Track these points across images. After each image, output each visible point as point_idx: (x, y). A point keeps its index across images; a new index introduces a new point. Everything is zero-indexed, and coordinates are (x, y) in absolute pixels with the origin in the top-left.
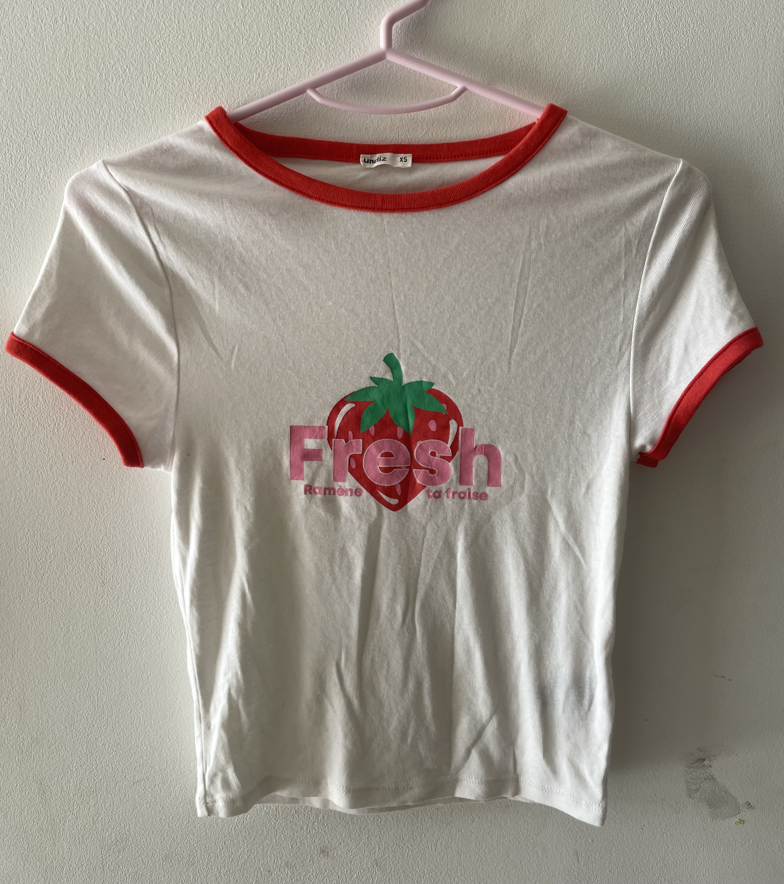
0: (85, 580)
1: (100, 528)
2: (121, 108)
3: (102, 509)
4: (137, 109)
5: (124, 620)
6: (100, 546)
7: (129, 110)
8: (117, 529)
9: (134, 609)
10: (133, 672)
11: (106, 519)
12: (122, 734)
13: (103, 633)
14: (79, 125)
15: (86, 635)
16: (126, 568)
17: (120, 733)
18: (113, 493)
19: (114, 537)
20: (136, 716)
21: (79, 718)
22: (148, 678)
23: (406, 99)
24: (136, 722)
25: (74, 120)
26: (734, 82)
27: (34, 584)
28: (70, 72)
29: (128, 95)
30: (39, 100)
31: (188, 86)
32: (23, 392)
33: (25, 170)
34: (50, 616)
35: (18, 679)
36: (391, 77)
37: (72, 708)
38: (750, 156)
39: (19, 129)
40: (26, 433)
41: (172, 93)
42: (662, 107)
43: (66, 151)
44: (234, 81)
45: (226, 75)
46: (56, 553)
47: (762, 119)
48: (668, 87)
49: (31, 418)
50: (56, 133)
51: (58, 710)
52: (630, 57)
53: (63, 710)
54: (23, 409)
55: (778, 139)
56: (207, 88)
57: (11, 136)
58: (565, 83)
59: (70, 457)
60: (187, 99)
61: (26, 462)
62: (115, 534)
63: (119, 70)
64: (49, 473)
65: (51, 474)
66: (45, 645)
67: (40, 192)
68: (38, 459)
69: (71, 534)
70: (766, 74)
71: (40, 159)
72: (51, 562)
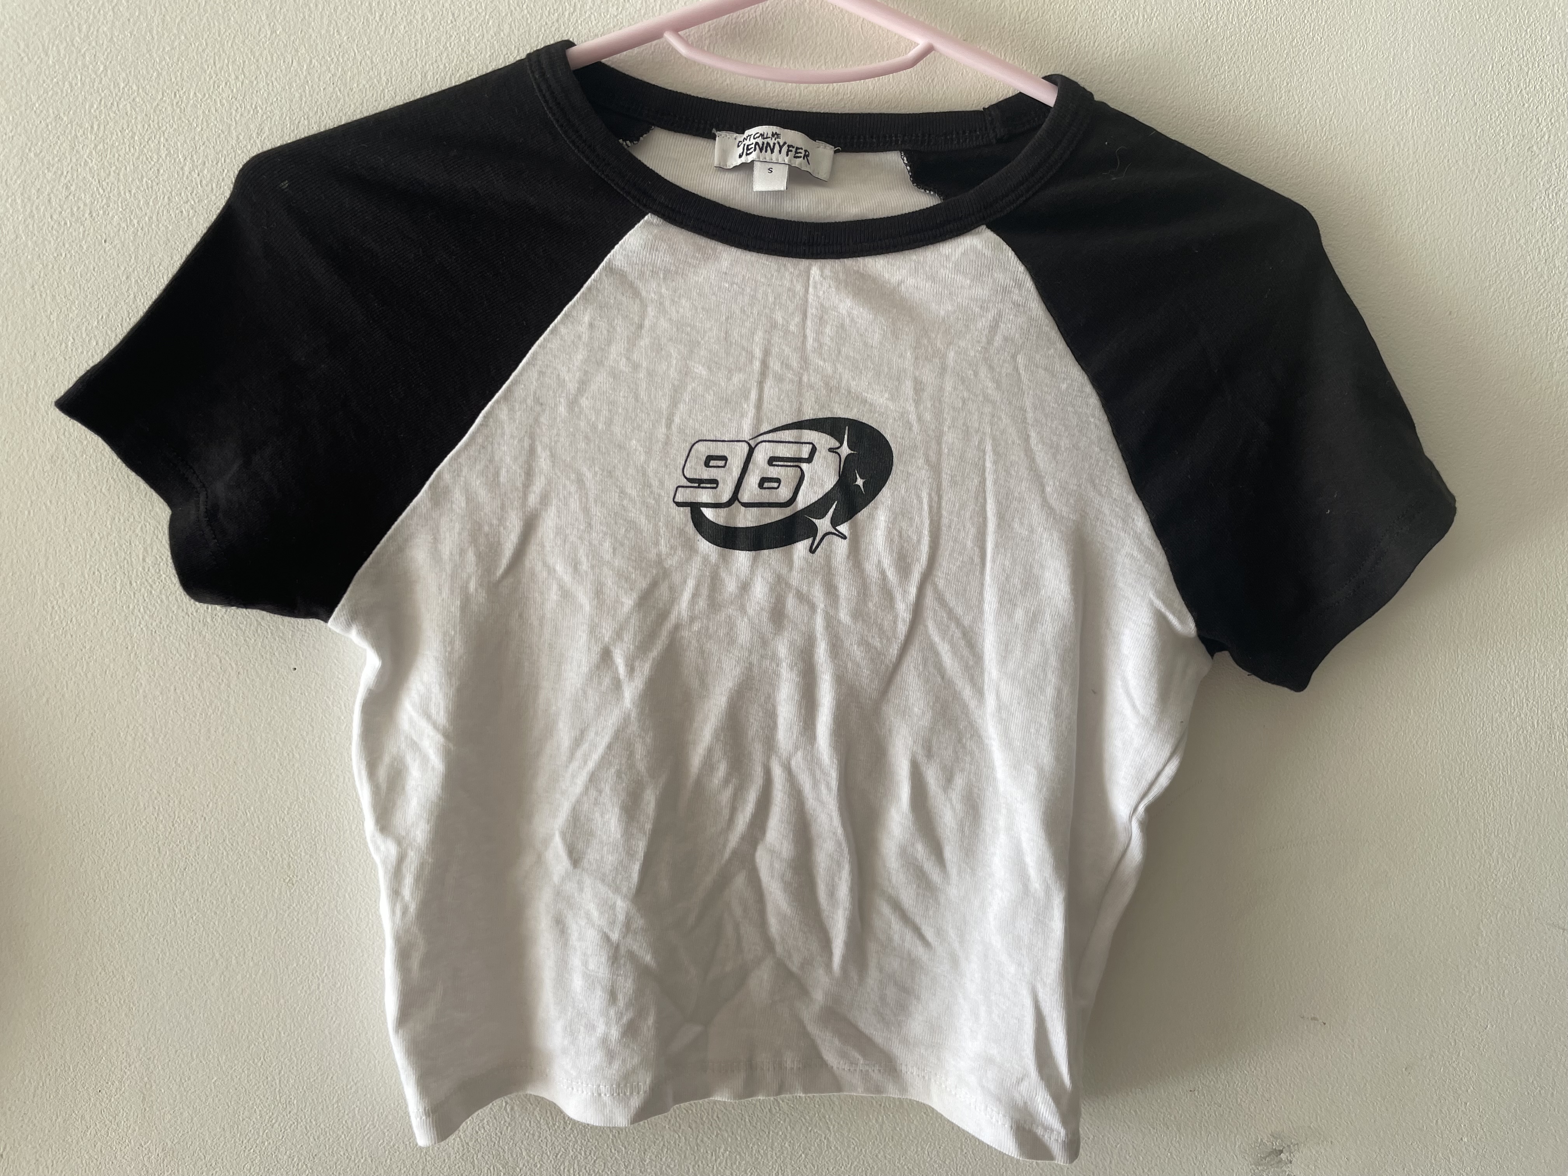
0: (259, 876)
1: (287, 789)
2: (330, 56)
3: (291, 755)
4: (359, 58)
6: (286, 819)
7: (345, 59)
8: (316, 789)
9: (346, 927)
10: (342, 1033)
11: (297, 772)
12: (322, 1138)
13: (289, 967)
14: (255, 82)
15: (261, 971)
16: (332, 857)
17: (318, 1138)
18: (310, 728)
19: (311, 804)
20: (347, 1107)
21: (246, 1113)
22: (369, 1043)
23: (825, 59)
24: (347, 1117)
25: (247, 74)
26: (1358, 54)
27: (168, 886)
29: (343, 33)
30: (186, 37)
31: (449, 22)
32: (150, 550)
33: (158, 160)
34: (196, 940)
35: (140, 1050)
36: (801, 21)
37: (235, 1096)
38: (1380, 178)
39: (148, 87)
40: (154, 624)
41: (421, 33)
42: (1244, 90)
43: (232, 128)
44: (531, 15)
45: (518, 5)
46: (207, 832)
47: (1400, 118)
48: (1255, 58)
49: (164, 597)
50: (214, 97)
51: (210, 1100)
52: (1196, 6)
53: (219, 1100)
54: (150, 581)
55: (1424, 150)
56: (484, 27)
57: (134, 100)
58: (1090, 42)
59: (234, 666)
60: (448, 45)
61: (155, 673)
62: (313, 799)
64: (196, 692)
65: (199, 694)
66: (187, 991)
67: (184, 198)
68: (177, 668)
69: (234, 798)
70: (1409, 45)
71: (185, 142)
72: (198, 848)
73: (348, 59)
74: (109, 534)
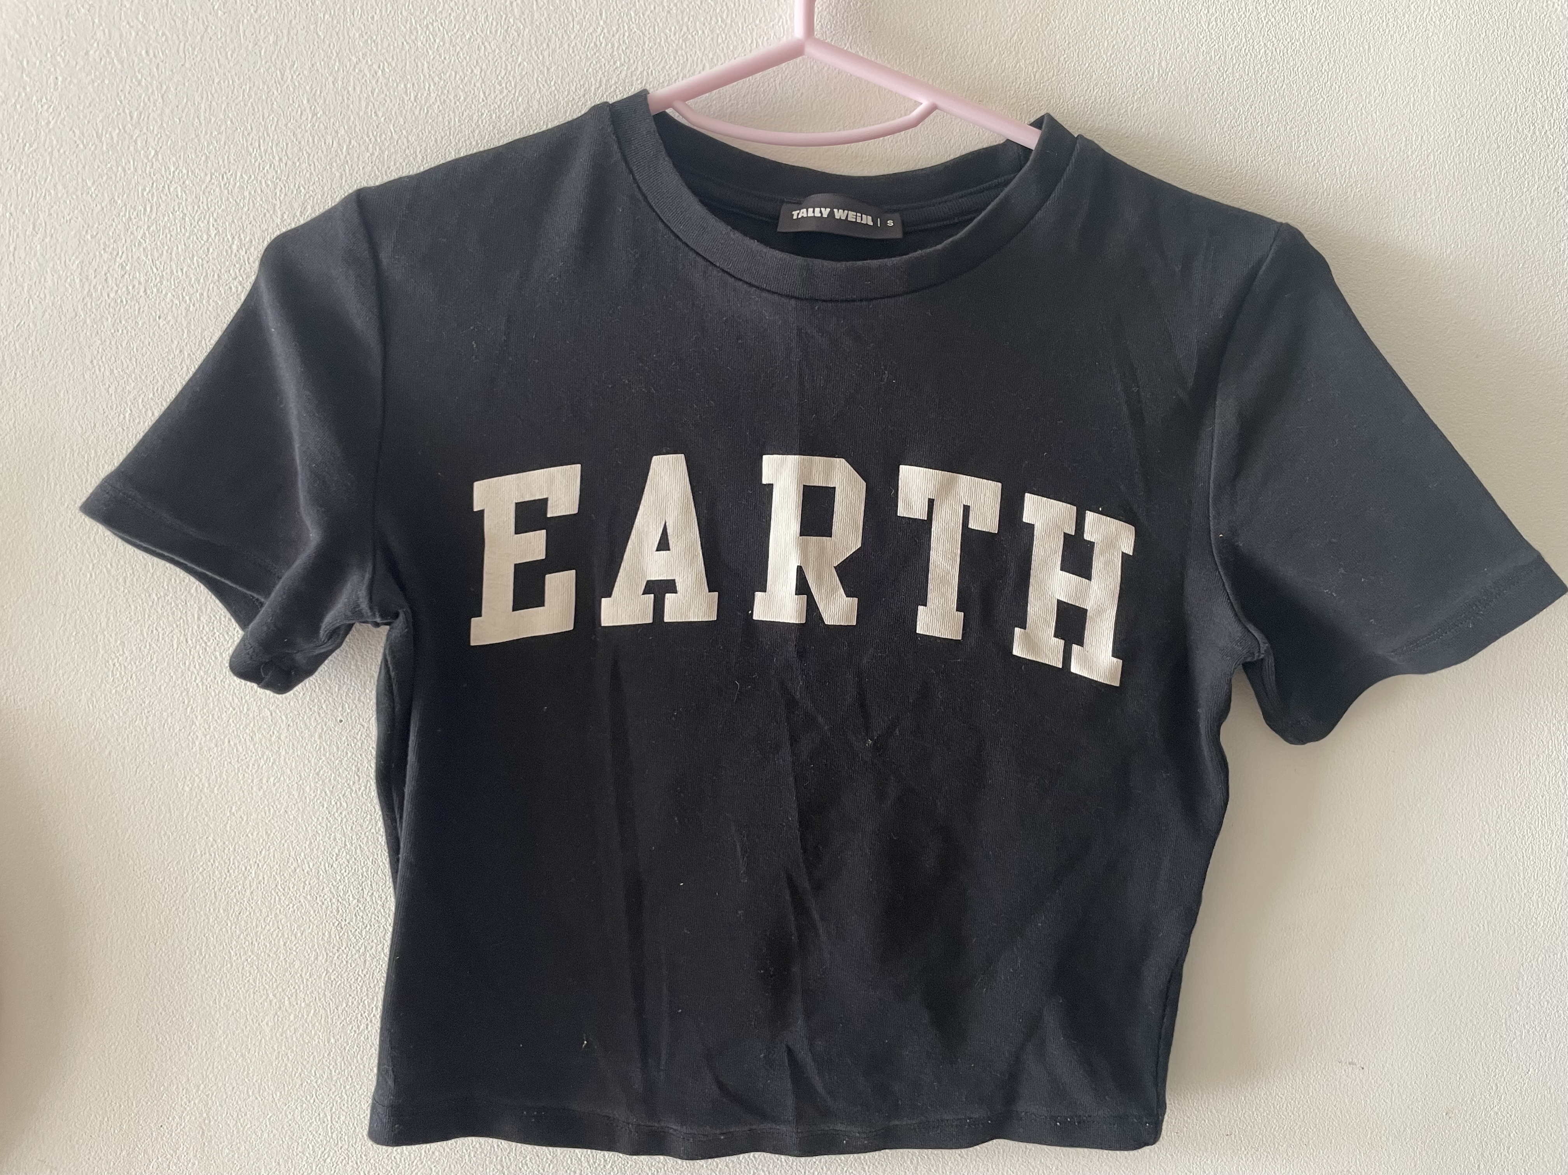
1: (335, 835)
2: (368, 137)
3: (338, 803)
4: (396, 137)
5: (374, 987)
6: (334, 865)
7: (383, 139)
8: (363, 836)
11: (345, 820)
13: (339, 1008)
14: (298, 164)
16: (379, 902)
18: (357, 778)
19: (358, 851)
21: (300, 1149)
23: (844, 123)
25: (290, 156)
26: (1377, 101)
27: (224, 929)
28: (282, 75)
29: (380, 115)
30: (231, 121)
31: (481, 100)
32: (204, 609)
33: (208, 240)
34: (251, 981)
35: (199, 1087)
36: (820, 88)
37: (289, 1132)
38: (1402, 222)
39: (197, 170)
40: (209, 679)
41: (454, 112)
42: (1261, 140)
43: (277, 208)
44: (558, 91)
45: (546, 82)
46: (261, 878)
47: (1421, 162)
48: (1271, 109)
49: (218, 654)
50: (259, 178)
51: (266, 1135)
52: (1211, 59)
53: (274, 1136)
54: (205, 638)
55: (1447, 195)
56: (514, 104)
57: (184, 183)
58: (1105, 99)
59: (284, 718)
60: (480, 122)
61: (210, 726)
62: (360, 845)
63: (366, 72)
64: (248, 744)
65: (252, 747)
66: (243, 1030)
67: (233, 275)
68: (231, 721)
69: (286, 845)
71: (233, 221)
72: (252, 893)
73: (385, 139)
74: (166, 595)
